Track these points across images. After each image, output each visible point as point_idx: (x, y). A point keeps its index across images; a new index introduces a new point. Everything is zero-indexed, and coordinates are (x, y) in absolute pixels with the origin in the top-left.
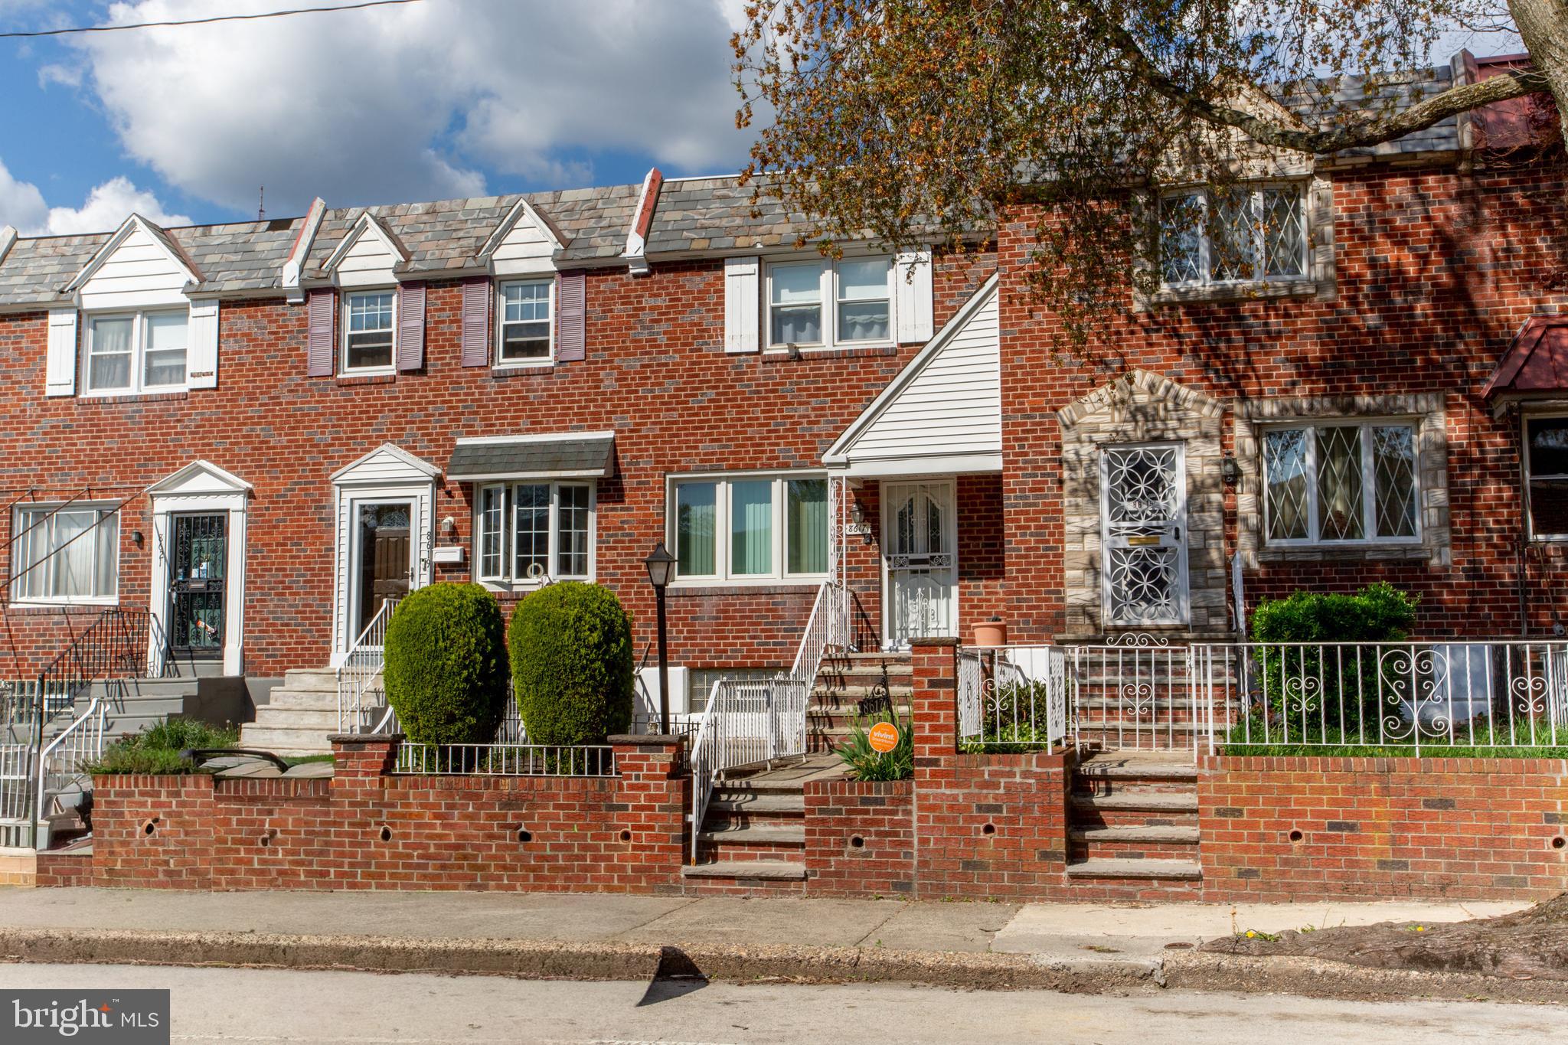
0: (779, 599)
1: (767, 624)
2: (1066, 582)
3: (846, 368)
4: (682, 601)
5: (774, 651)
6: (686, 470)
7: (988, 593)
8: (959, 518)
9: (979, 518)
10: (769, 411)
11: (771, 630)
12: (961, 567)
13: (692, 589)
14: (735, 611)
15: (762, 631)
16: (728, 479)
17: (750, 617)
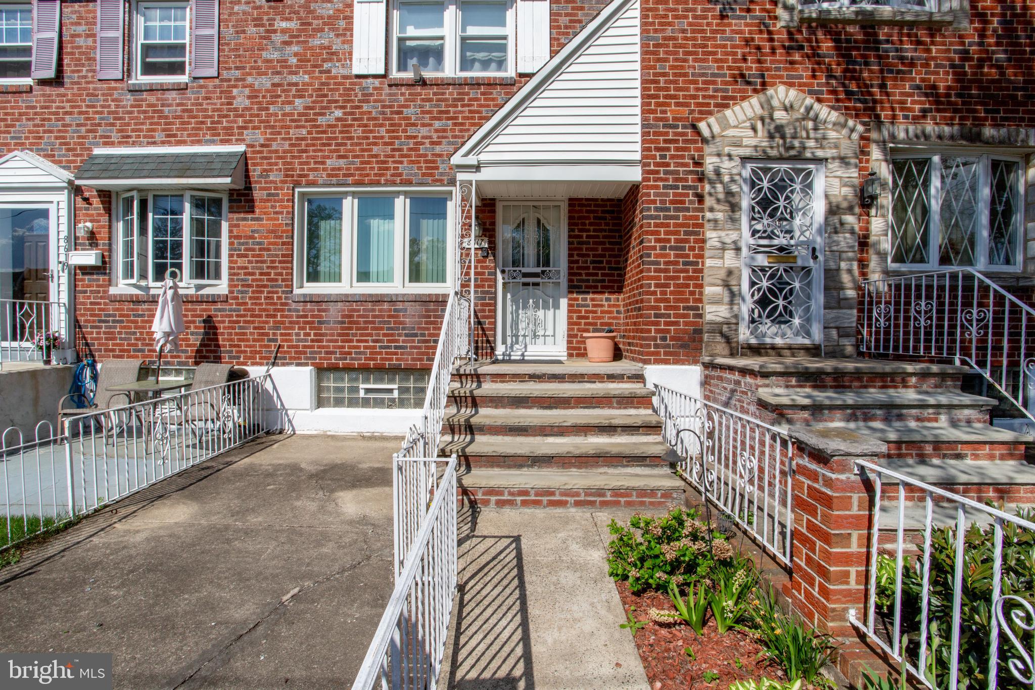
0: (400, 306)
1: (388, 329)
2: (705, 299)
3: (468, 94)
4: (309, 306)
5: (396, 354)
6: (313, 184)
7: (594, 306)
8: (570, 237)
9: (588, 237)
10: (393, 131)
11: (392, 335)
12: (570, 281)
13: (319, 295)
14: (359, 316)
15: (385, 335)
16: (354, 194)
17: (373, 323)
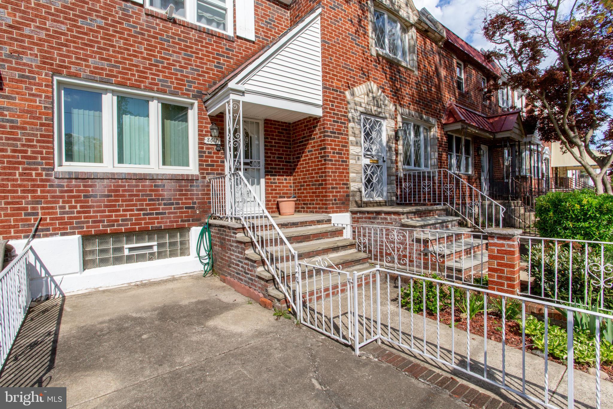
0: (159, 183)
1: (150, 200)
2: (350, 179)
3: (205, 39)
4: (74, 182)
5: (157, 218)
7: (279, 183)
8: (265, 142)
9: (275, 143)
10: (151, 50)
11: (154, 205)
12: (266, 168)
13: (85, 173)
14: (124, 191)
15: (147, 205)
16: (113, 92)
17: (138, 195)
